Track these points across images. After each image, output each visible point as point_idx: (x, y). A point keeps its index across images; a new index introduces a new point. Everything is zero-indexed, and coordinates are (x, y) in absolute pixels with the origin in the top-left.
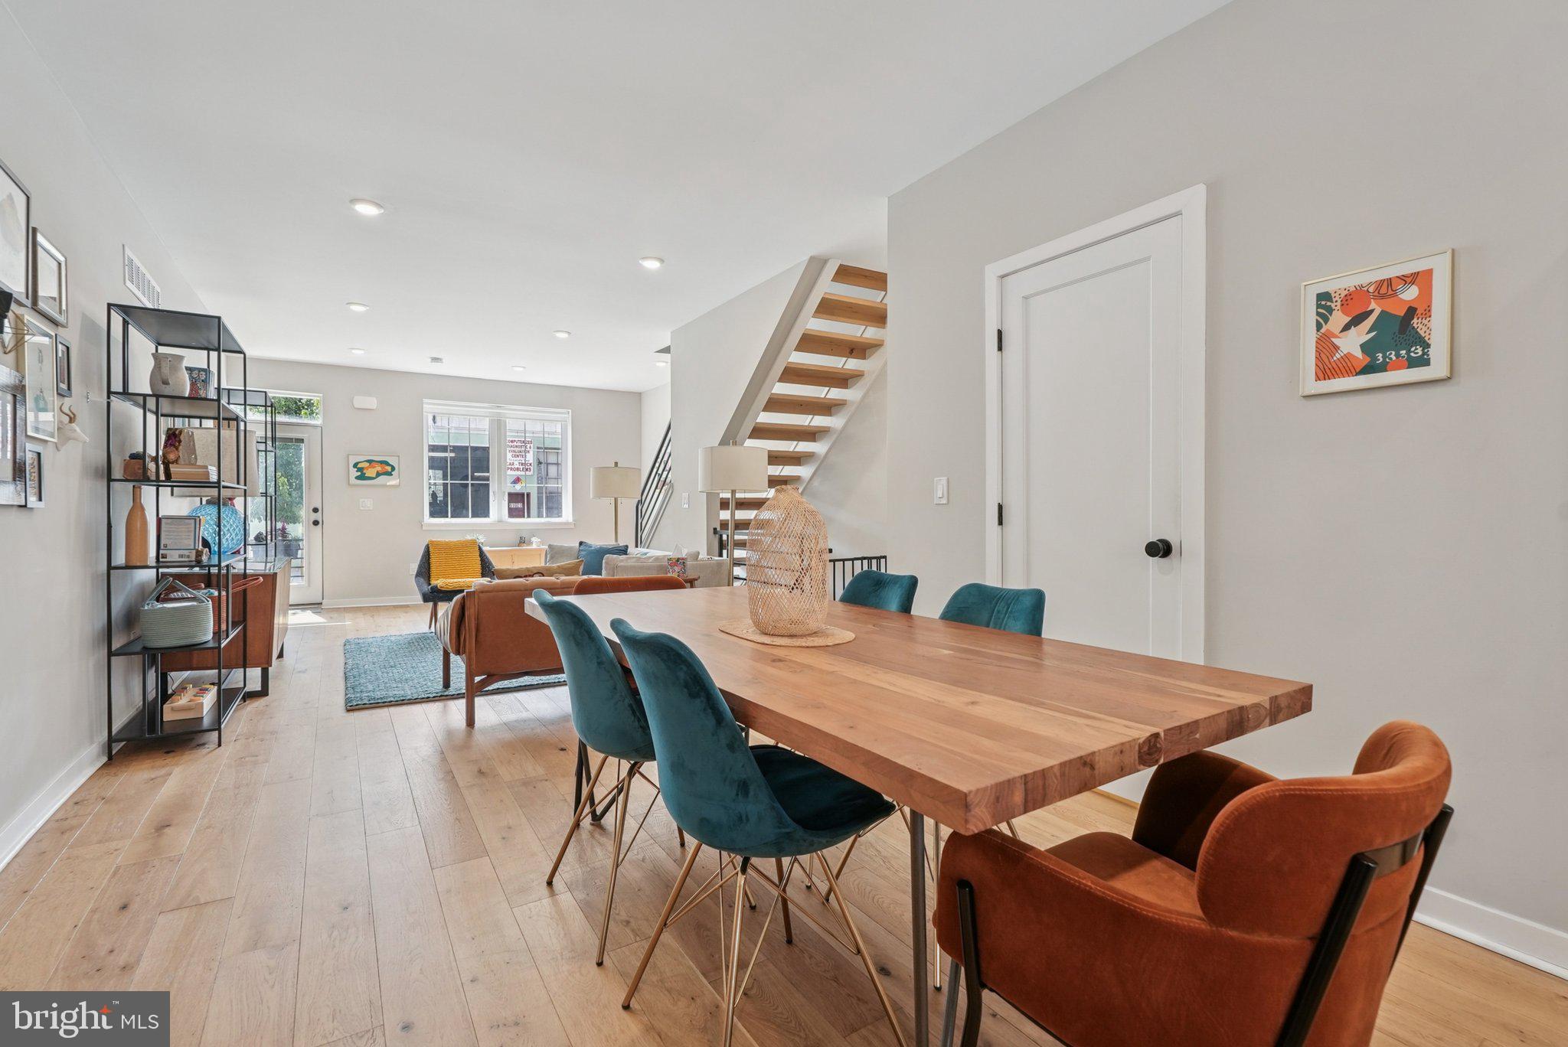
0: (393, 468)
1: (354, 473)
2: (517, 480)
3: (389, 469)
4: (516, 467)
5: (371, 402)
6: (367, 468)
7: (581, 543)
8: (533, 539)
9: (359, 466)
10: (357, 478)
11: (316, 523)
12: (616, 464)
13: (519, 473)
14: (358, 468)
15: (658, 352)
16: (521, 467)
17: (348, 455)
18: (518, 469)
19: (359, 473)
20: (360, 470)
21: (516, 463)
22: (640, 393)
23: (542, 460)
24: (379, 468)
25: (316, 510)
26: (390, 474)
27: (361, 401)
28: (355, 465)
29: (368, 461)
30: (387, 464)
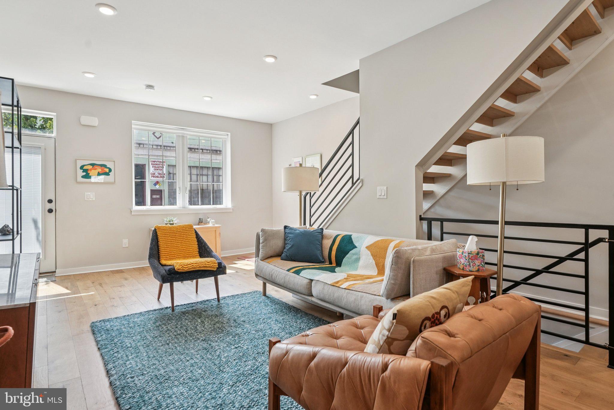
0: (110, 170)
1: (81, 173)
2: (157, 183)
3: (107, 170)
4: (156, 175)
5: (94, 121)
6: (91, 170)
7: (286, 227)
8: (209, 220)
9: (85, 168)
10: (83, 177)
11: (50, 211)
12: (301, 165)
13: (158, 179)
14: (83, 170)
15: (322, 84)
16: (159, 176)
17: (76, 160)
18: (157, 177)
19: (85, 173)
20: (86, 171)
21: (156, 173)
22: (272, 124)
23: (171, 172)
24: (99, 170)
25: (50, 201)
26: (107, 174)
27: (86, 120)
28: (82, 168)
29: (91, 164)
30: (105, 166)
